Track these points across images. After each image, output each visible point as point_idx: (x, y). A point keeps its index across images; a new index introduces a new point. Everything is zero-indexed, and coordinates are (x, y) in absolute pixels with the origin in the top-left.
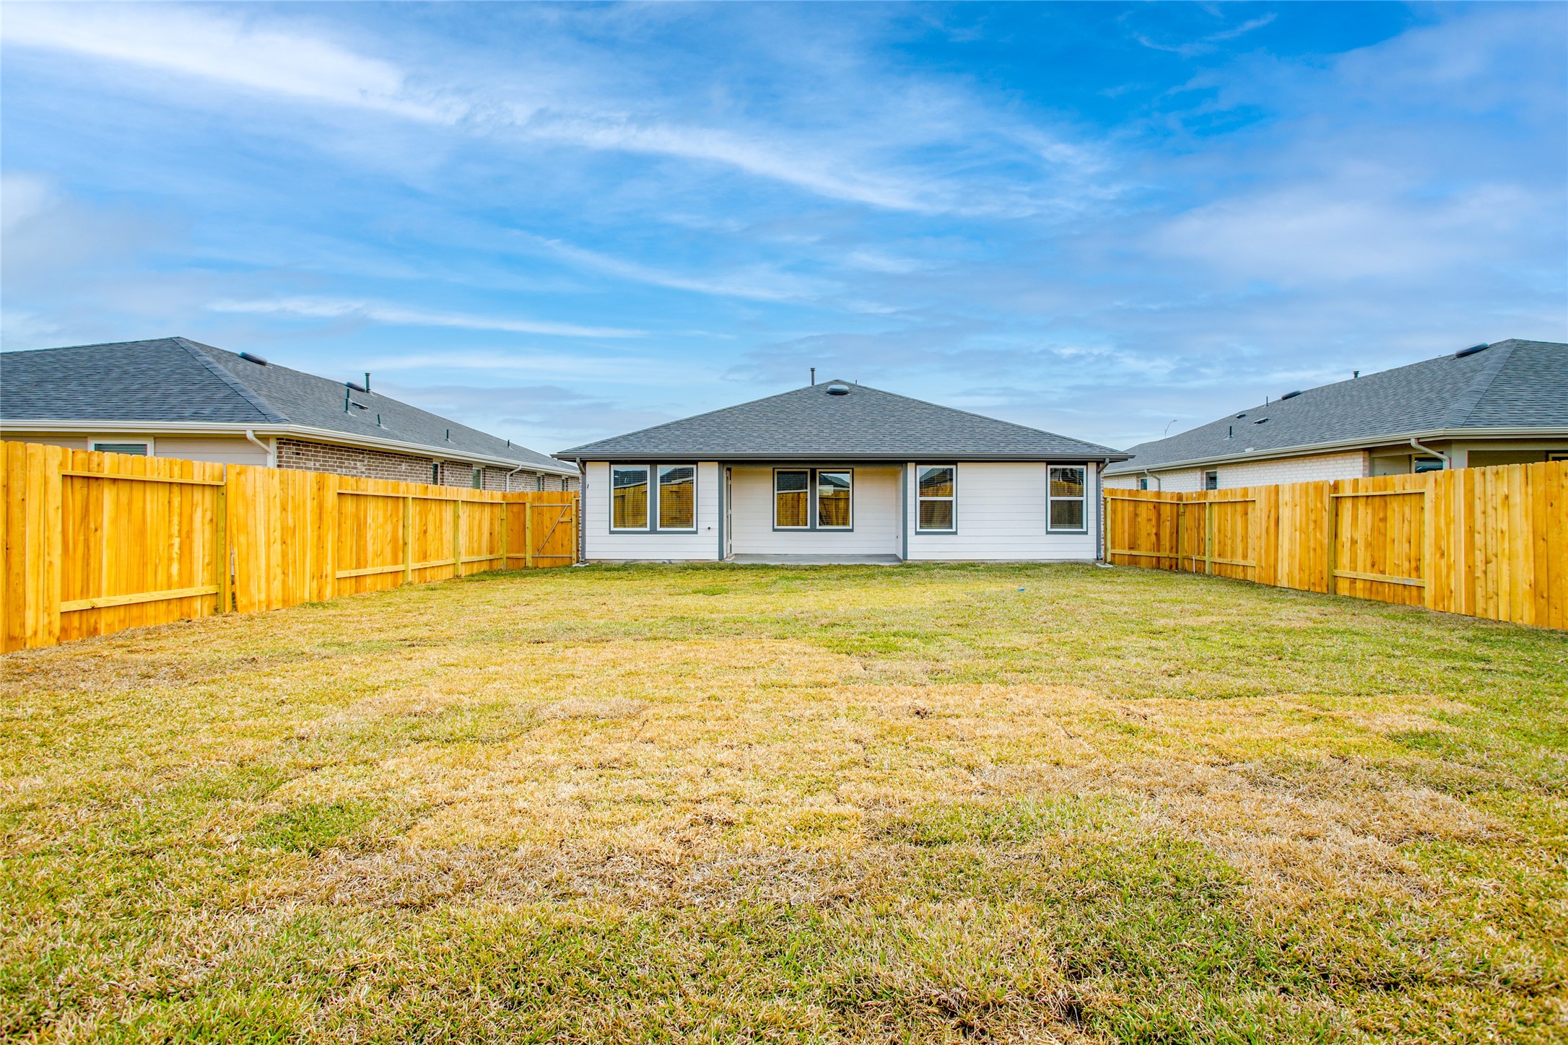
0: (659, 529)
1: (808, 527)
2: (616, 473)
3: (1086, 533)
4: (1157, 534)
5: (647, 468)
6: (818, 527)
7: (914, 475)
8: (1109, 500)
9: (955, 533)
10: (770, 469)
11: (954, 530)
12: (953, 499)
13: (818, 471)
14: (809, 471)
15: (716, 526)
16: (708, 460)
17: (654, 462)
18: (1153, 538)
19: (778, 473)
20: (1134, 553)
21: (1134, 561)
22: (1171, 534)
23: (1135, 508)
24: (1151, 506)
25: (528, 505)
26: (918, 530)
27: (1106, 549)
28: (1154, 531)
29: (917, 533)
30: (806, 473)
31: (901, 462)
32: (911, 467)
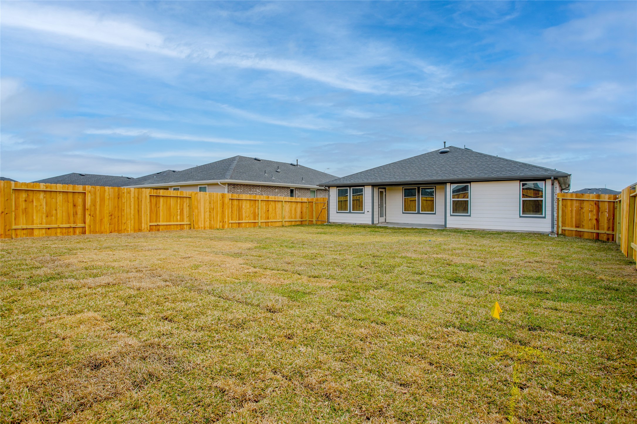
0: (352, 211)
1: (417, 212)
2: (338, 190)
3: (545, 217)
4: (597, 220)
5: (348, 188)
6: (421, 212)
7: (450, 188)
8: (560, 199)
9: (470, 216)
10: (401, 187)
11: (469, 214)
12: (469, 199)
13: (421, 188)
14: (417, 188)
15: (371, 210)
16: (368, 185)
17: (350, 186)
18: (595, 222)
19: (405, 189)
20: (579, 229)
21: (579, 235)
22: (609, 220)
23: (581, 204)
24: (593, 203)
25: (314, 203)
26: (452, 214)
27: (558, 227)
28: (595, 217)
29: (451, 215)
30: (416, 189)
31: (443, 183)
32: (448, 185)
